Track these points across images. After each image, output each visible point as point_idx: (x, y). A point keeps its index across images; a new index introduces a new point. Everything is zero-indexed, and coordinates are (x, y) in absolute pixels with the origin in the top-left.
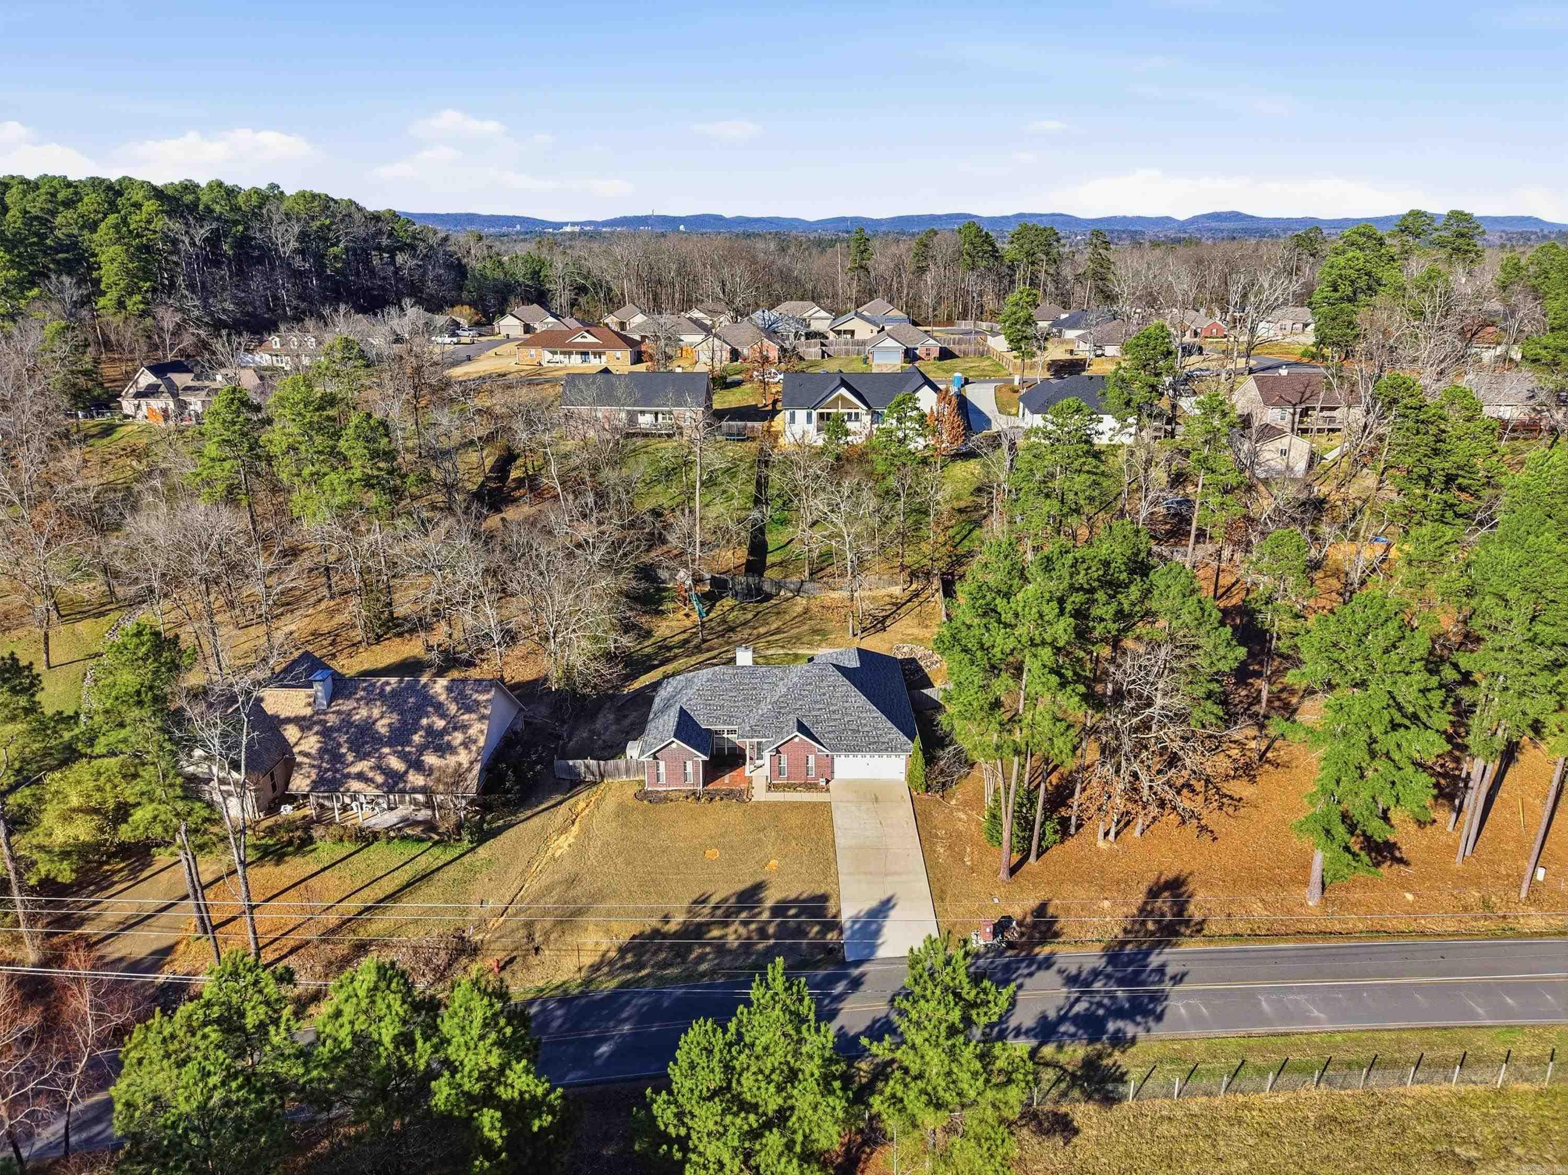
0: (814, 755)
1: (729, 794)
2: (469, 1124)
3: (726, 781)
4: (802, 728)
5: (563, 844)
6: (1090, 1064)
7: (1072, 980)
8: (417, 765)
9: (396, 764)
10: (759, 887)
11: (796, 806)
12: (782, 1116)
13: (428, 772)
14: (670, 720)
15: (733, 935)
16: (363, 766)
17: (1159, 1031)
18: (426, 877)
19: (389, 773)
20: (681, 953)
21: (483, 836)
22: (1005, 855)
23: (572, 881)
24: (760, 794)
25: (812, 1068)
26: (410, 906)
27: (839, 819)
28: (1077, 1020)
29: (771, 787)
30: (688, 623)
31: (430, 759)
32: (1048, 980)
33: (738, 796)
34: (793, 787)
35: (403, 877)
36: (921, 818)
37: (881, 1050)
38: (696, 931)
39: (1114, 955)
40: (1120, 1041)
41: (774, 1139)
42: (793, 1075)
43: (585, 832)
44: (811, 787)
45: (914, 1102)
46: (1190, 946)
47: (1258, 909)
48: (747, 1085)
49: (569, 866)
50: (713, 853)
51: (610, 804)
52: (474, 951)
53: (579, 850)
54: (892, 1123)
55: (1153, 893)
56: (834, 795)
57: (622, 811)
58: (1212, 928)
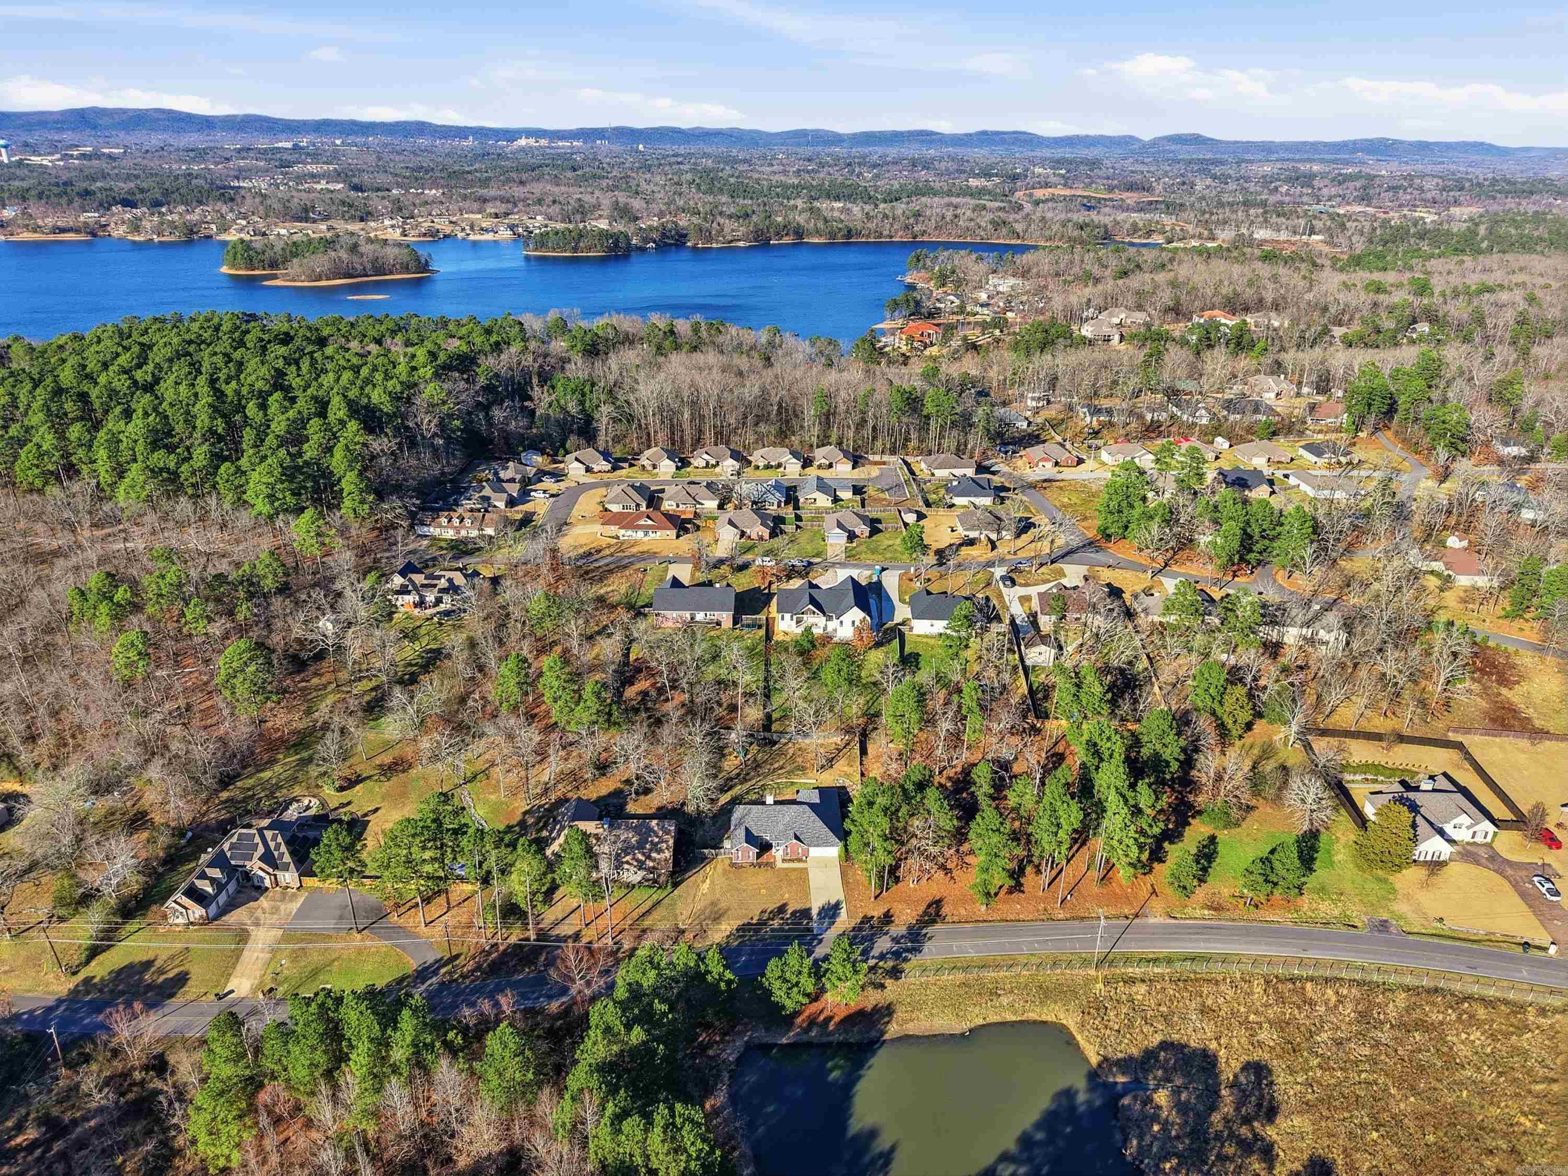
0: (801, 848)
1: (767, 864)
2: (717, 985)
3: (765, 857)
4: (797, 838)
5: (705, 887)
6: (894, 967)
7: (893, 939)
8: (649, 857)
9: (640, 857)
10: (785, 905)
11: (794, 869)
12: (797, 984)
13: (654, 860)
14: (741, 833)
15: (776, 923)
16: (628, 858)
17: (919, 956)
18: (659, 902)
19: (637, 860)
20: (757, 931)
21: (676, 885)
22: (873, 890)
23: (713, 904)
24: (779, 864)
25: (806, 970)
26: (656, 915)
27: (811, 876)
28: (893, 953)
29: (784, 861)
30: (737, 762)
31: (654, 855)
32: (886, 938)
33: (770, 865)
34: (792, 861)
35: (649, 904)
36: (843, 874)
37: (825, 966)
38: (762, 923)
39: (910, 928)
40: (906, 960)
41: (795, 989)
42: (800, 973)
43: (712, 882)
44: (800, 860)
45: (834, 979)
46: (938, 926)
47: (963, 912)
48: (788, 975)
49: (710, 898)
50: (763, 891)
51: (720, 868)
52: (683, 932)
53: (712, 888)
54: (828, 986)
55: (929, 906)
56: (809, 864)
57: (725, 873)
58: (948, 919)
